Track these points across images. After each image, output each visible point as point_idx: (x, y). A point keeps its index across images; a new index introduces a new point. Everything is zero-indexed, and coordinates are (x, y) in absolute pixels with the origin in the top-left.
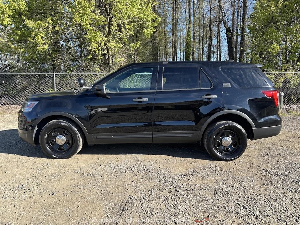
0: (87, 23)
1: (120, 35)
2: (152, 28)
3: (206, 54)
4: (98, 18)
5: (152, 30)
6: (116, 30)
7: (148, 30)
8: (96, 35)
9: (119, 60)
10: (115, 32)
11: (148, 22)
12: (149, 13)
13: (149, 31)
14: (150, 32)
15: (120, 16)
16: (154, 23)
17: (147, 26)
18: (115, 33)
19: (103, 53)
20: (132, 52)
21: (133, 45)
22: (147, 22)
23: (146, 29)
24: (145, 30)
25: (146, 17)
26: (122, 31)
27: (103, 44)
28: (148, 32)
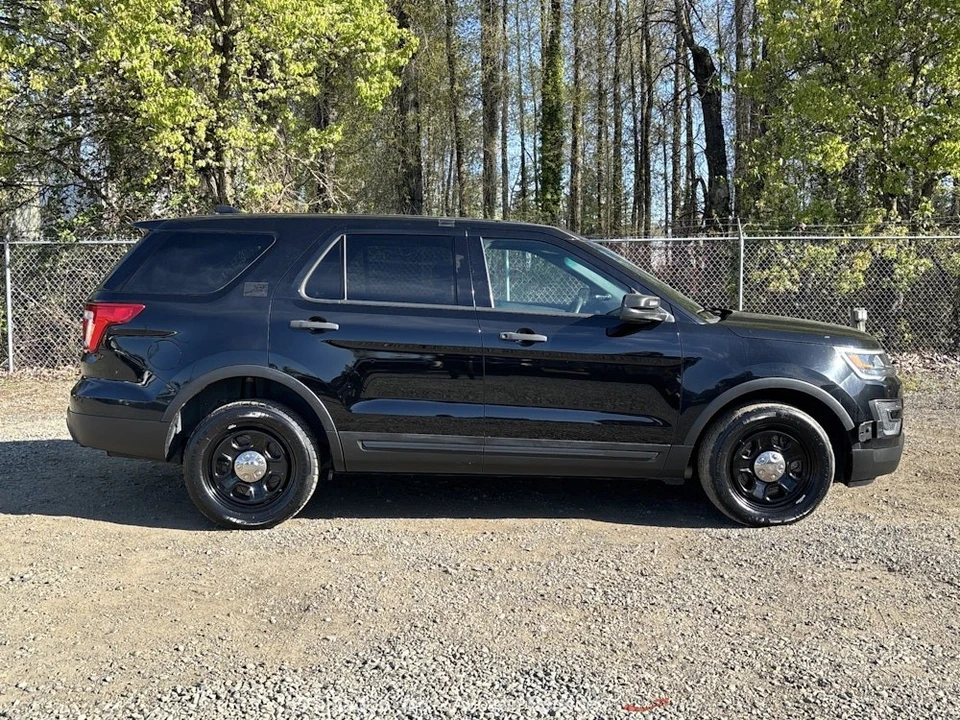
0: (144, 64)
1: (263, 91)
2: (388, 73)
3: (632, 142)
4: (188, 44)
5: (387, 84)
6: (249, 72)
7: (372, 83)
8: (177, 104)
9: (261, 192)
10: (244, 80)
11: (372, 51)
12: (374, 20)
13: (377, 85)
14: (380, 88)
15: (269, 37)
16: (394, 55)
17: (368, 65)
18: (244, 84)
19: (201, 163)
20: (312, 160)
21: (317, 135)
22: (370, 54)
23: (366, 80)
24: (361, 83)
25: (365, 34)
26: (271, 76)
27: (201, 133)
28: (373, 90)
